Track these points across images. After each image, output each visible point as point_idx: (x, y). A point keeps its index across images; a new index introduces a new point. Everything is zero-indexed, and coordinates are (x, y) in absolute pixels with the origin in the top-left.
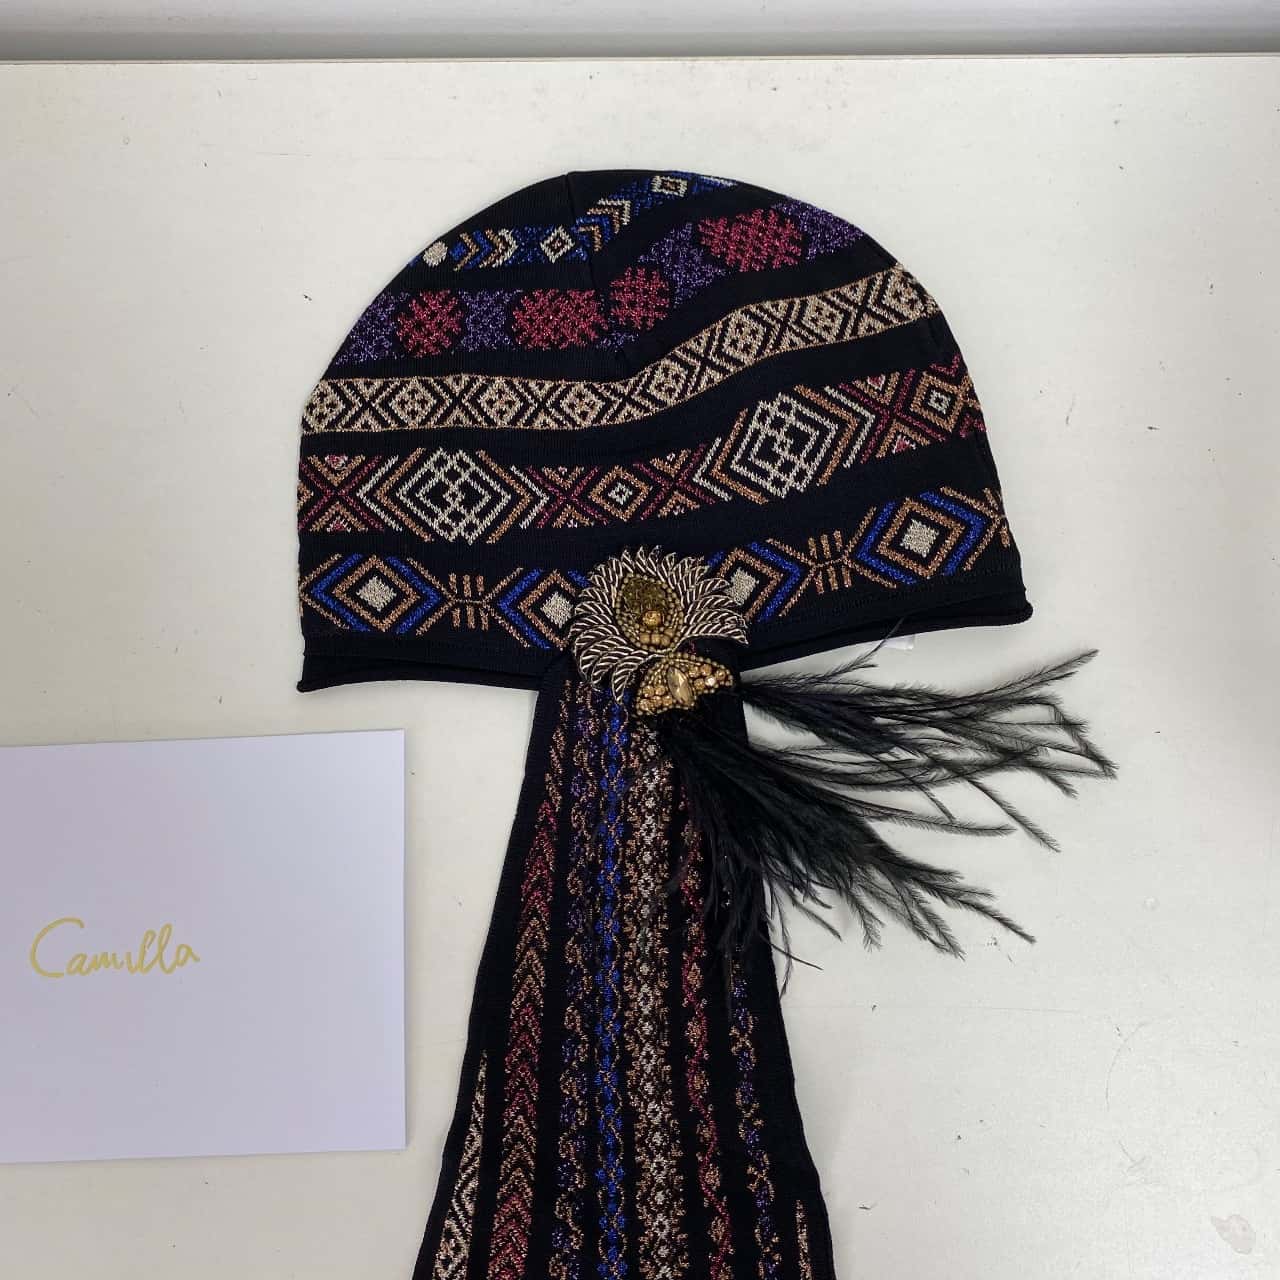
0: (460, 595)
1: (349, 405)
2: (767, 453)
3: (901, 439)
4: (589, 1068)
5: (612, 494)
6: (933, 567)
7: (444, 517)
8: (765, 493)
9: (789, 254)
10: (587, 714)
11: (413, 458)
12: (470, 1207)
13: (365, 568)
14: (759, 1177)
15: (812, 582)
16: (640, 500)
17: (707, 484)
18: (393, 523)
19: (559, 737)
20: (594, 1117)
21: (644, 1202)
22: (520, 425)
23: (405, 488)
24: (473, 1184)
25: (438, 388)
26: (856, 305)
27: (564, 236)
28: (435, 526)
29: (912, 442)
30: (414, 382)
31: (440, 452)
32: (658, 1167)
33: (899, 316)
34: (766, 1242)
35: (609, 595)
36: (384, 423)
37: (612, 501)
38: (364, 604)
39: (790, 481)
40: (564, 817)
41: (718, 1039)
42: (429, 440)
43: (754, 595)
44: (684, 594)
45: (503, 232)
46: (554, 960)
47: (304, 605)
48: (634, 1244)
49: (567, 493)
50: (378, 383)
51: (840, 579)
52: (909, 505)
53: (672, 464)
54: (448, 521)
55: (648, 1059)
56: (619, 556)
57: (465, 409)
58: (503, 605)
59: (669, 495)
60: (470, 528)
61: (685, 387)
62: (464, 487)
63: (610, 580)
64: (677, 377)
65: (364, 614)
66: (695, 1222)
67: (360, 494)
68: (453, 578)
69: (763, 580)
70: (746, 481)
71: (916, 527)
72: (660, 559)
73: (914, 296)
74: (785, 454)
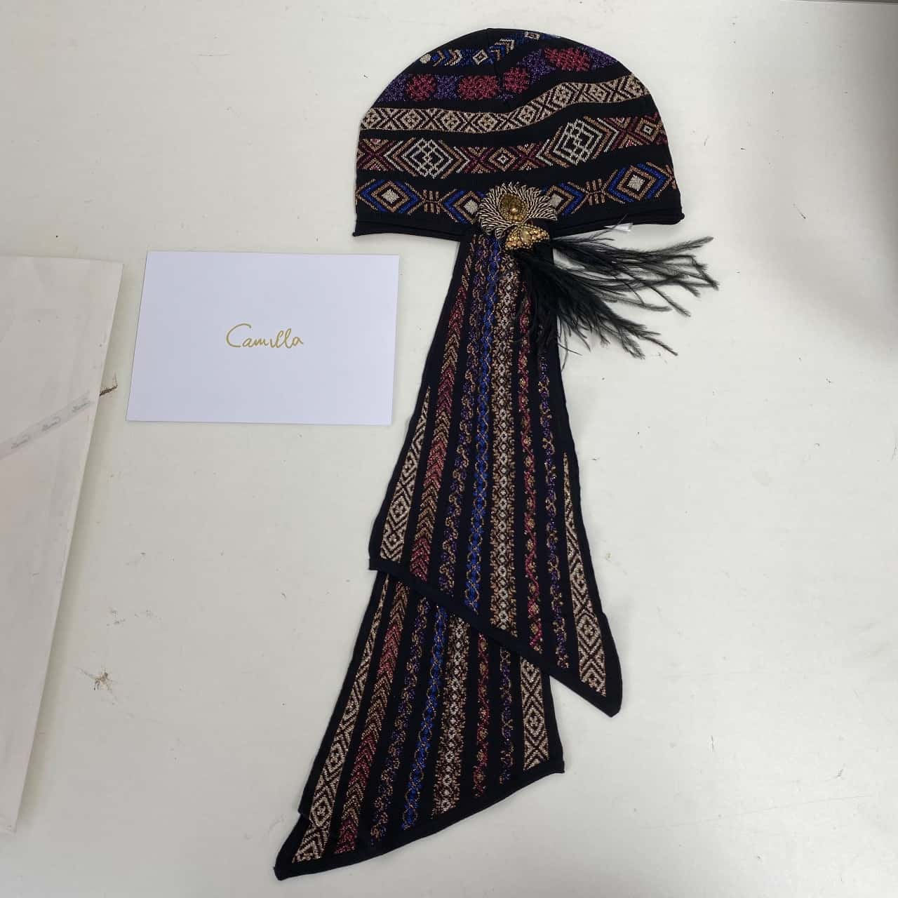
0: (428, 199)
1: (383, 118)
2: (570, 145)
3: (629, 141)
4: (475, 394)
5: (499, 159)
6: (641, 195)
7: (422, 166)
8: (568, 163)
9: (584, 66)
10: (483, 249)
11: (410, 141)
12: (419, 447)
13: (386, 186)
14: (548, 443)
15: (587, 200)
16: (511, 163)
17: (542, 158)
18: (399, 168)
19: (469, 260)
20: (476, 415)
21: (496, 448)
22: (459, 130)
23: (406, 154)
24: (422, 437)
25: (423, 114)
26: (613, 90)
27: (484, 54)
28: (418, 170)
29: (635, 143)
30: (412, 111)
31: (422, 140)
32: (504, 436)
33: (632, 95)
34: (550, 469)
35: (495, 201)
36: (397, 127)
37: (499, 162)
38: (385, 200)
39: (580, 158)
40: (469, 293)
41: (533, 386)
42: (417, 134)
43: (561, 204)
45: (457, 51)
46: (462, 351)
47: (358, 200)
48: (491, 467)
49: (479, 159)
50: (396, 110)
51: (600, 199)
52: (633, 169)
53: (527, 148)
54: (424, 168)
55: (501, 391)
56: (501, 186)
57: (434, 123)
58: (447, 205)
59: (525, 162)
60: (434, 172)
61: (535, 117)
62: (432, 155)
63: (495, 196)
64: (531, 113)
65: (385, 204)
66: (518, 458)
67: (385, 155)
68: (425, 191)
69: (565, 199)
70: (560, 158)
71: (635, 178)
72: (519, 187)
73: (638, 87)
74: (578, 145)
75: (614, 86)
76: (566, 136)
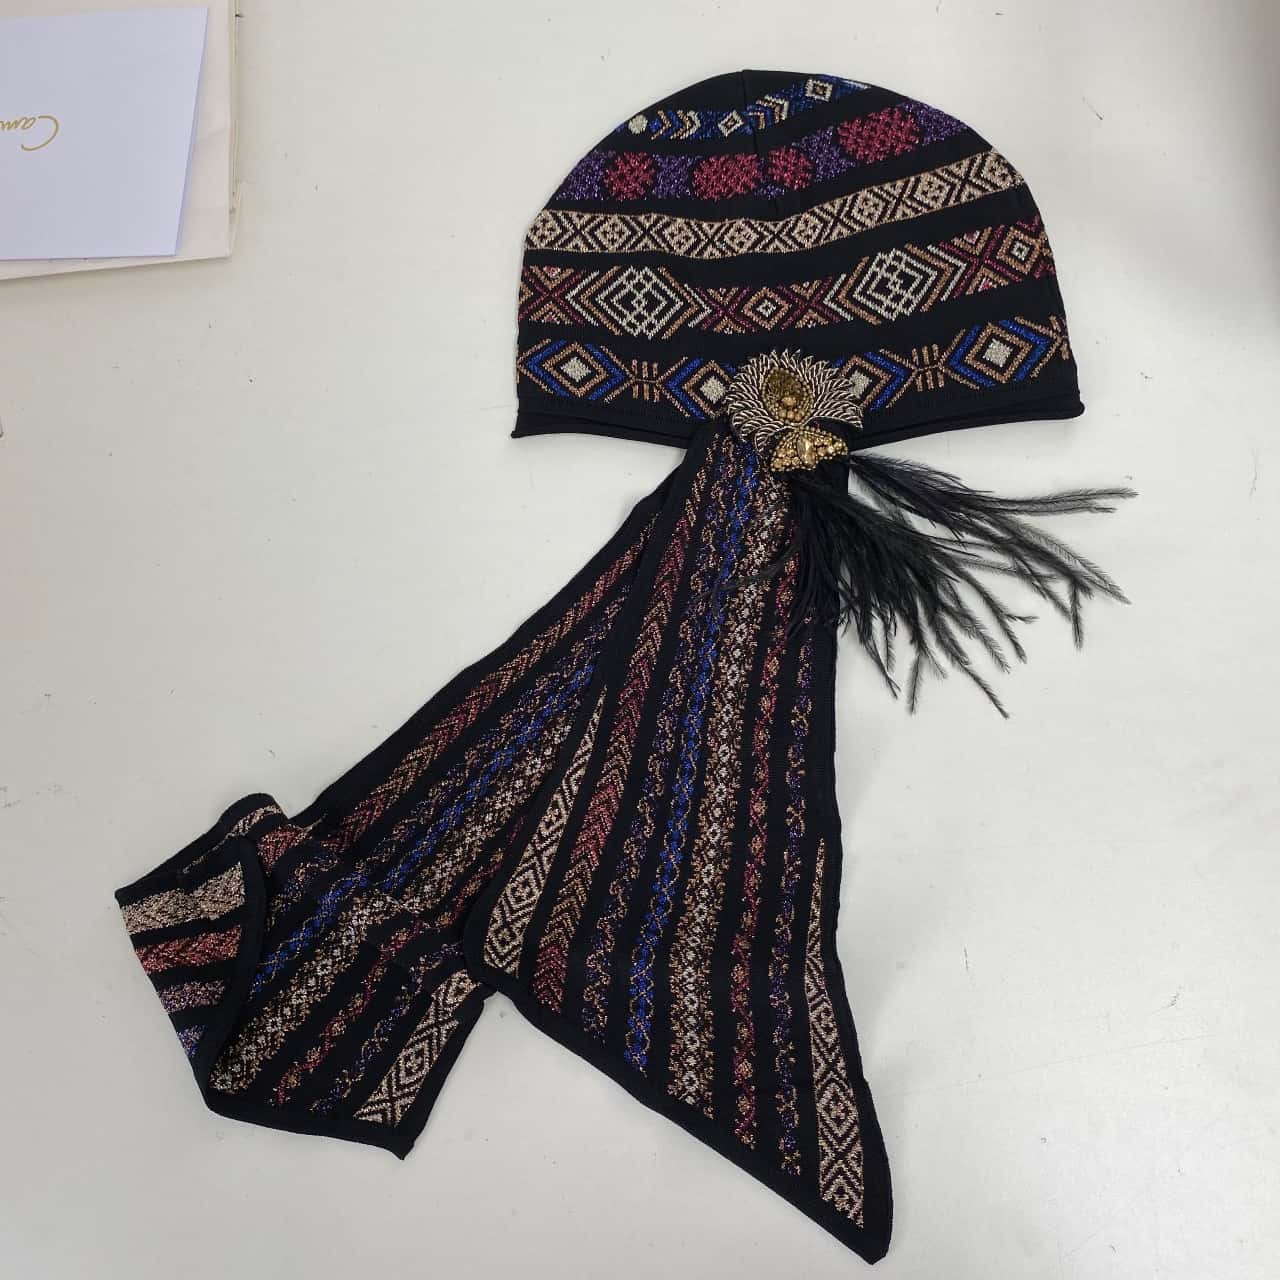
0: (640, 375)
1: (565, 230)
2: (882, 288)
3: (985, 280)
4: (682, 711)
5: (760, 309)
6: (1007, 374)
7: (631, 318)
8: (880, 317)
9: (908, 142)
11: (610, 273)
13: (568, 351)
15: (914, 382)
16: (781, 314)
17: (834, 306)
18: (590, 319)
19: (702, 475)
20: (678, 748)
21: (705, 812)
22: (693, 255)
23: (603, 296)
25: (633, 224)
26: (960, 179)
27: (736, 117)
28: (624, 324)
29: (994, 283)
30: (615, 218)
31: (631, 269)
32: (720, 792)
33: (994, 186)
35: (758, 380)
36: (590, 246)
37: (760, 314)
38: (566, 375)
39: (900, 308)
40: (695, 532)
42: (624, 260)
43: (868, 390)
44: (816, 387)
45: (691, 113)
46: (670, 633)
47: (521, 374)
48: (691, 844)
49: (725, 309)
50: (587, 217)
51: (935, 380)
52: (990, 328)
53: (807, 289)
54: (634, 321)
55: (726, 713)
56: (768, 354)
57: (652, 238)
58: (671, 385)
59: (805, 311)
60: (651, 326)
61: (820, 235)
62: (648, 295)
63: (757, 371)
64: (814, 228)
65: (566, 382)
66: (741, 834)
67: (568, 297)
68: (635, 362)
69: (875, 379)
70: (864, 307)
71: (995, 345)
72: (800, 359)
73: (1005, 171)
74: (897, 289)
75: (961, 172)
76: (874, 274)
